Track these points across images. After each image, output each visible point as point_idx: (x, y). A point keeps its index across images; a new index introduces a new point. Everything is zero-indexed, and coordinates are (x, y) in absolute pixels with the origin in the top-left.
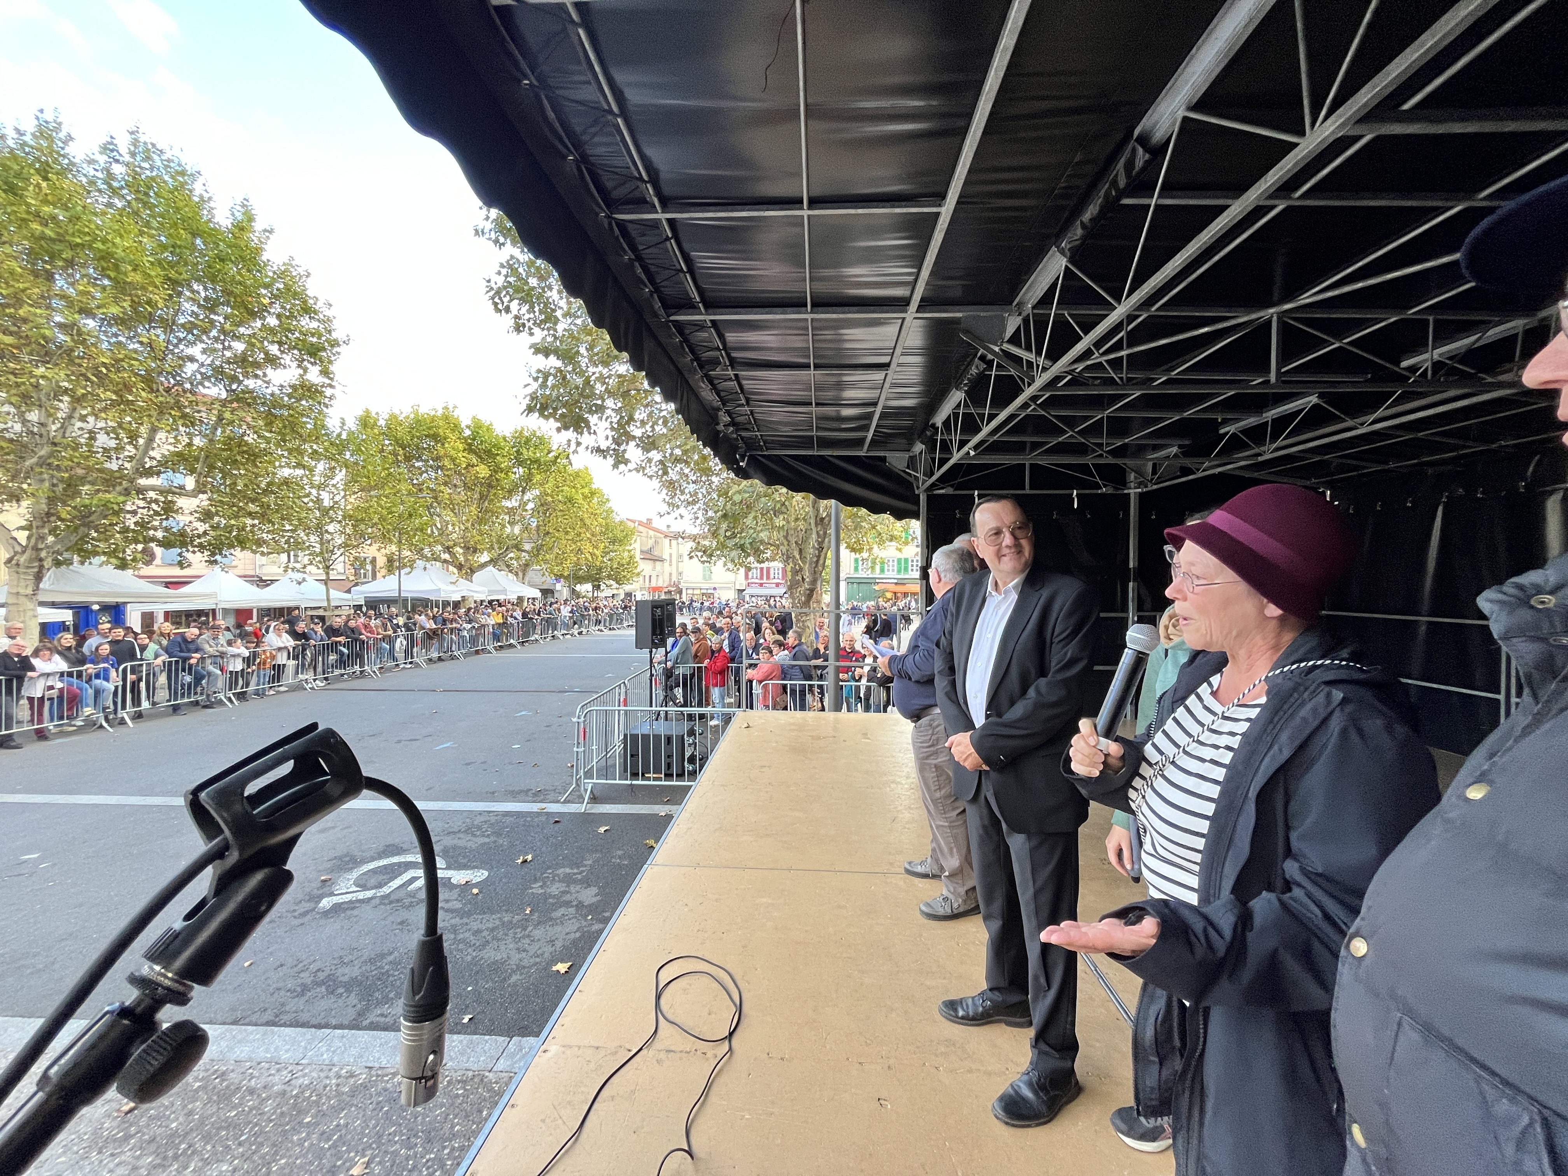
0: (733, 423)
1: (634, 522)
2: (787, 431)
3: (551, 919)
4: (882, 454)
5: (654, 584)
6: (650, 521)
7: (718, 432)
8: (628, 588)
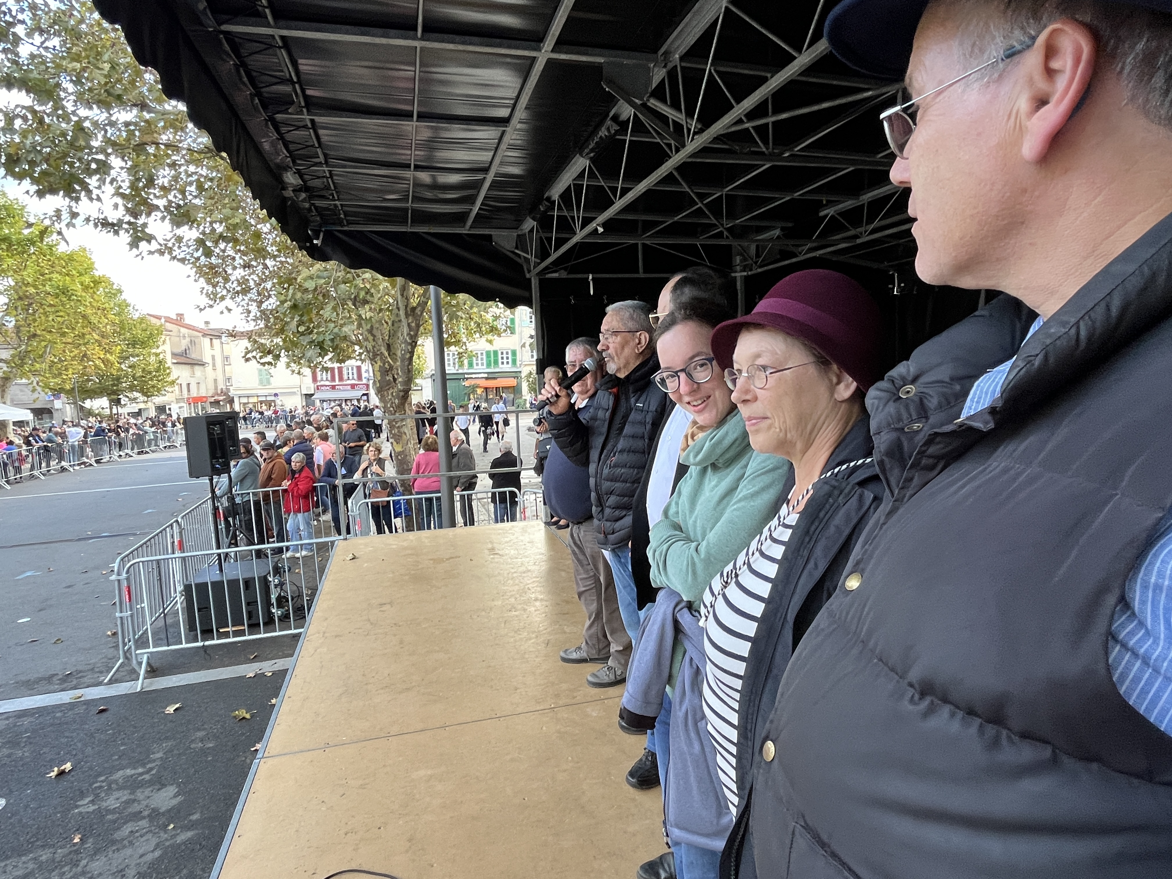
0: (305, 188)
1: (159, 318)
2: (373, 201)
3: (113, 842)
4: (486, 232)
5: (194, 393)
6: (181, 315)
7: (285, 199)
8: (158, 400)
